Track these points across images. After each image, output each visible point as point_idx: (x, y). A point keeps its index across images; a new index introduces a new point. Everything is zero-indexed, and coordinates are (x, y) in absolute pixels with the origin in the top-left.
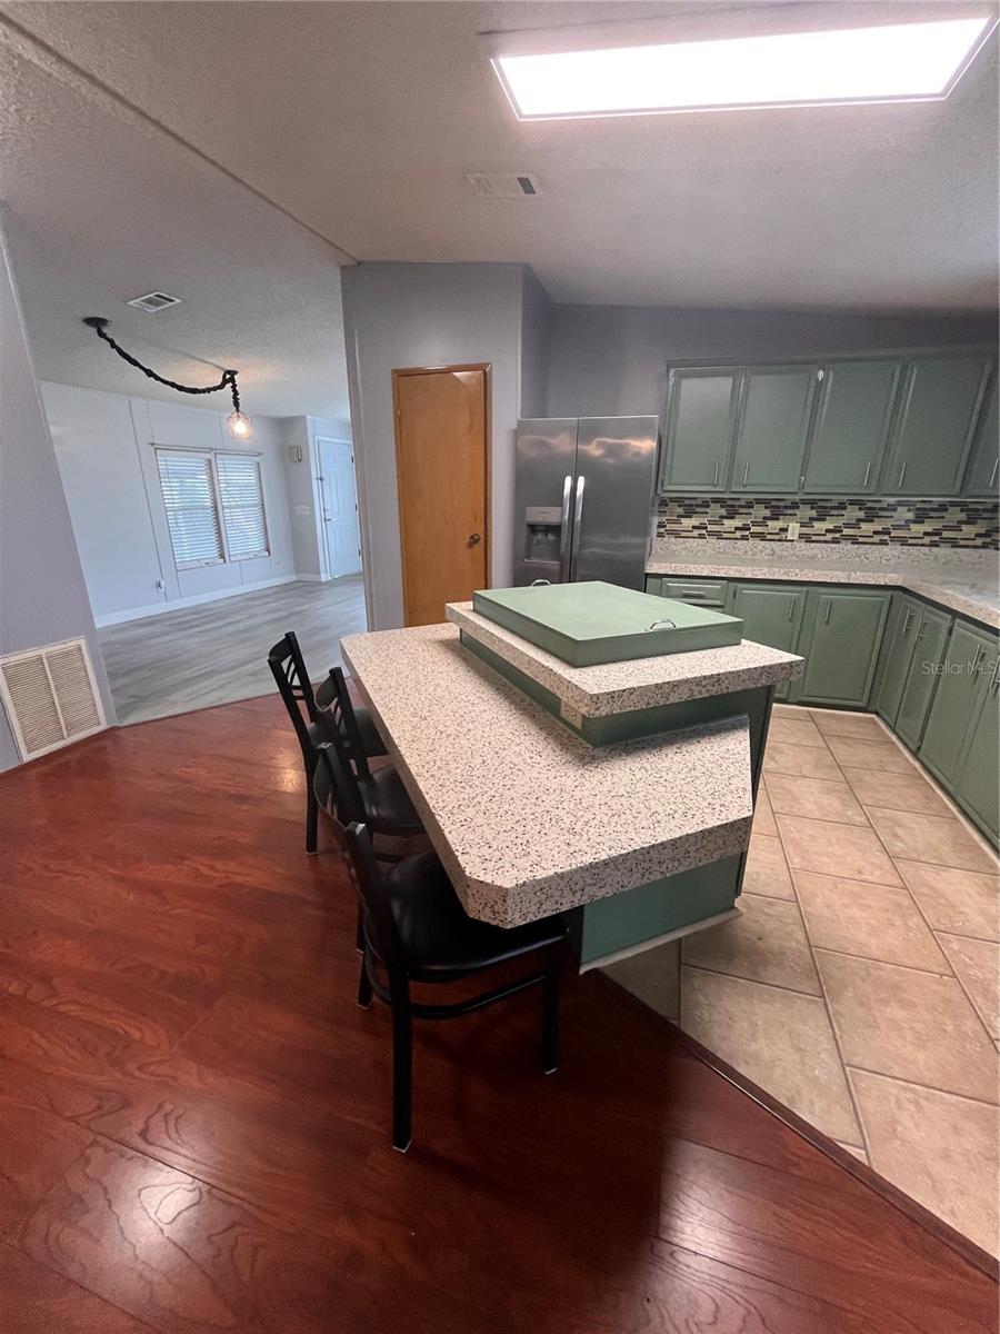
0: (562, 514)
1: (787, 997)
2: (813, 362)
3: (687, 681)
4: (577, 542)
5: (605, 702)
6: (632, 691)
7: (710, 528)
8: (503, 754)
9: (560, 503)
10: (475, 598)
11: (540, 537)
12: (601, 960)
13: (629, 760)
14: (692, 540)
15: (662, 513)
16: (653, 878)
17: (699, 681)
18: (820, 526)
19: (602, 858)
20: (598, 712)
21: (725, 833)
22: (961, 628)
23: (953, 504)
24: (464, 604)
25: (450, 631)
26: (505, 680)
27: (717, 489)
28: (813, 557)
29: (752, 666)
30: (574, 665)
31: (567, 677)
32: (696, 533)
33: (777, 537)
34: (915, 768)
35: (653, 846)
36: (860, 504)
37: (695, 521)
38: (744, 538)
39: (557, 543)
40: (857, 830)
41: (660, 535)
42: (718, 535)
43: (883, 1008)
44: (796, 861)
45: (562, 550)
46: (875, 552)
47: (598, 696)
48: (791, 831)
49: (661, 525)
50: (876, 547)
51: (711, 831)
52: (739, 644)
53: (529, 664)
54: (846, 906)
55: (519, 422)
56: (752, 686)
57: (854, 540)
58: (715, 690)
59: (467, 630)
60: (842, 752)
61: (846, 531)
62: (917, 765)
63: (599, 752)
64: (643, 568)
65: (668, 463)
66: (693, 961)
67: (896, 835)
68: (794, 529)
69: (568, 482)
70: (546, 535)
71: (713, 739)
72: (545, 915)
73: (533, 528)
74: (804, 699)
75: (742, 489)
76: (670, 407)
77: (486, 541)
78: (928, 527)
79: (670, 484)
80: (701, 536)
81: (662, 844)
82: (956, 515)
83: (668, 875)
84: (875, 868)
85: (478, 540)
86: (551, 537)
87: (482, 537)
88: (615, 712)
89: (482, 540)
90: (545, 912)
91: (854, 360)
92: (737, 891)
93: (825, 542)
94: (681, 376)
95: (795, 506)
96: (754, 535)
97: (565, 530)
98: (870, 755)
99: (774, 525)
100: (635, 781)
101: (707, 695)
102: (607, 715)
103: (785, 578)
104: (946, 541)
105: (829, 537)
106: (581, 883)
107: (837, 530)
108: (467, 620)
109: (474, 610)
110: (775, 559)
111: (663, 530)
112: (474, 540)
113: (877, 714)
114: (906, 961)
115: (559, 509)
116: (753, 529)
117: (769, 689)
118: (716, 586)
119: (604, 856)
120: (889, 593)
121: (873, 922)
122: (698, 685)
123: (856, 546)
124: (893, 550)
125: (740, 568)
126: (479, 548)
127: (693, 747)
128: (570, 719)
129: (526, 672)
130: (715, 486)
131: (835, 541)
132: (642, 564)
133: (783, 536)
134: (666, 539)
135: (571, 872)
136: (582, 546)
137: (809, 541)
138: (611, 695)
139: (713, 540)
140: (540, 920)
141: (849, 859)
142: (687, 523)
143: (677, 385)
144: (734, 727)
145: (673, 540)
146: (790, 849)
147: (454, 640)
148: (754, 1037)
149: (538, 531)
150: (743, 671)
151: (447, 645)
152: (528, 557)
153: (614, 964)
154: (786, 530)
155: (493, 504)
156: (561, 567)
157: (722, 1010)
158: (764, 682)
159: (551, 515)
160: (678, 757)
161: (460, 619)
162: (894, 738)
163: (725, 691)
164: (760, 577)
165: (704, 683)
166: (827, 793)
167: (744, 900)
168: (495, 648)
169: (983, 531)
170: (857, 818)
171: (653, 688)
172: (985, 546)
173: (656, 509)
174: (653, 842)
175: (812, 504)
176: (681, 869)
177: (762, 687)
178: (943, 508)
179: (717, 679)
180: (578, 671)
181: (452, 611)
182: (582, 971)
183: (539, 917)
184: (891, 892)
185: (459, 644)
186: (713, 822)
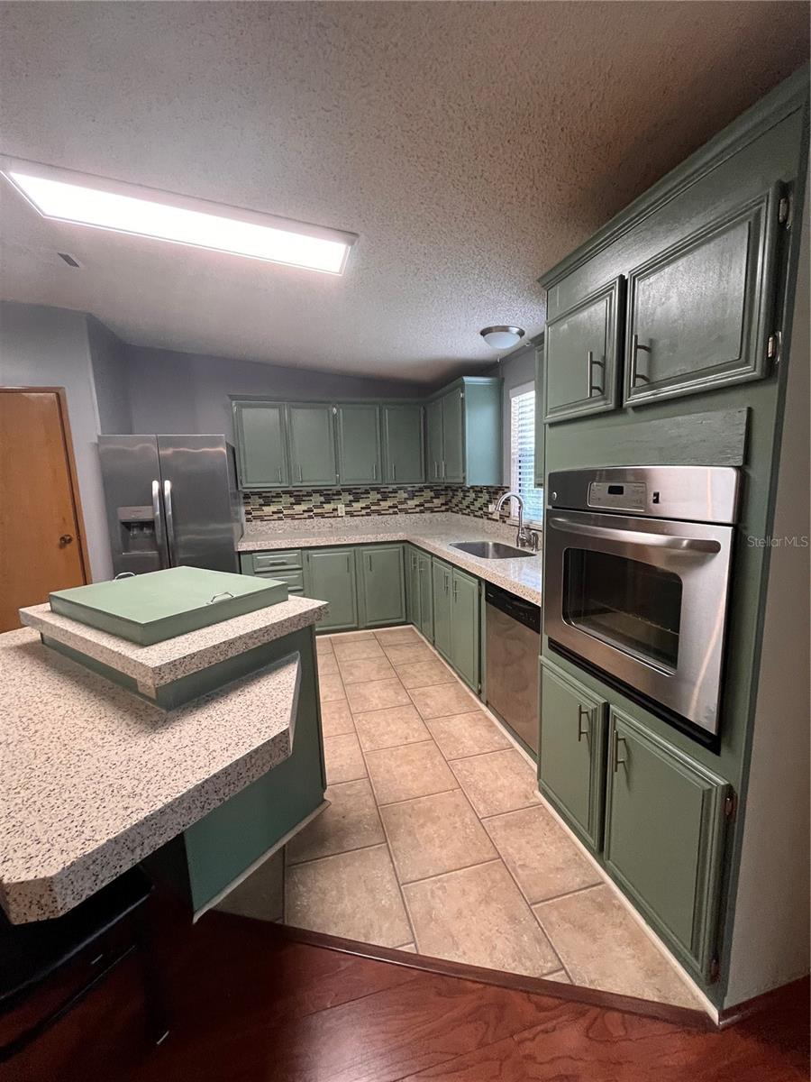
0: (154, 511)
1: (362, 854)
2: (329, 402)
3: (240, 637)
4: (171, 533)
5: (168, 671)
6: (192, 656)
7: (285, 512)
8: (71, 744)
9: (151, 503)
10: (50, 599)
11: (135, 532)
12: (212, 901)
13: (199, 713)
14: (273, 522)
15: (247, 504)
16: (212, 807)
17: (251, 635)
18: (357, 506)
19: (157, 809)
20: (162, 682)
21: (269, 748)
22: (437, 563)
23: (426, 487)
24: (41, 607)
25: (29, 635)
26: (88, 670)
27: (283, 485)
28: (357, 527)
29: (291, 615)
30: (143, 645)
31: (134, 657)
32: (275, 516)
33: (332, 515)
34: (435, 655)
35: (207, 780)
36: (378, 490)
37: (273, 508)
38: (310, 517)
39: (153, 536)
40: (405, 709)
41: (248, 520)
42: (292, 517)
43: (422, 830)
44: (367, 746)
45: (159, 541)
46: (391, 519)
47: (160, 668)
48: (364, 725)
49: (248, 513)
50: (391, 516)
51: (256, 751)
52: (287, 600)
53: (102, 652)
54: (398, 766)
55: (99, 437)
56: (294, 630)
57: (379, 513)
58: (266, 639)
59: (47, 634)
60: (395, 656)
61: (373, 508)
62: (436, 652)
63: (171, 714)
64: (233, 549)
65: (243, 466)
66: (294, 860)
67: (426, 704)
68: (342, 509)
69: (156, 485)
70: (142, 529)
71: (270, 676)
72: (104, 885)
73: (128, 525)
74: (369, 624)
75: (300, 484)
76: (237, 428)
77: (79, 540)
78: (416, 502)
79: (247, 483)
80: (280, 519)
81: (215, 776)
82: (428, 494)
83: (226, 799)
84: (414, 730)
85: (70, 540)
86: (147, 531)
87: (74, 536)
88: (179, 677)
89: (75, 540)
90: (102, 882)
91: (355, 403)
92: (323, 785)
93: (363, 515)
94: (242, 406)
95: (338, 493)
96: (317, 515)
97: (158, 526)
98: (409, 653)
99: (328, 507)
100: (200, 729)
101: (260, 644)
102: (173, 681)
103: (339, 543)
104: (427, 509)
105: (364, 512)
106: (138, 839)
107: (367, 507)
108: (42, 622)
109: (53, 611)
110: (333, 531)
111: (250, 516)
112: (65, 541)
113: (412, 624)
114: (434, 790)
115: (150, 507)
116: (315, 511)
117: (311, 627)
118: (294, 554)
119: (160, 806)
120: (401, 545)
121: (415, 771)
122: (250, 638)
123: (380, 517)
124: (401, 517)
125: (308, 539)
126: (72, 548)
127: (252, 688)
128: (146, 692)
129: (100, 660)
130: (280, 483)
131: (368, 514)
132: (231, 544)
133: (335, 514)
134: (253, 523)
135: (125, 833)
136: (175, 537)
137: (352, 516)
138: (173, 663)
139: (289, 521)
140: (98, 892)
141: (400, 731)
142: (268, 510)
143: (239, 411)
144: (288, 662)
145: (259, 523)
146: (363, 739)
147: (36, 643)
148: (340, 899)
149: (134, 527)
150: (285, 621)
151: (27, 650)
152: (126, 549)
153: (228, 897)
154: (336, 510)
155: (83, 505)
156: (160, 554)
157: (318, 890)
158: (303, 624)
159: (144, 513)
160: (239, 700)
161: (35, 622)
162: (423, 638)
163: (274, 638)
164: (322, 544)
165: (255, 636)
166: (385, 688)
167: (331, 790)
168: (71, 644)
169: (444, 502)
170: (404, 700)
171: (212, 650)
172: (447, 510)
173: (242, 500)
174: (207, 777)
175: (349, 491)
176: (238, 790)
177: (302, 629)
178: (421, 490)
179: (265, 630)
180: (145, 650)
181: (26, 615)
182: (195, 919)
183: (97, 889)
184: (424, 745)
185: (41, 645)
186: (258, 743)
